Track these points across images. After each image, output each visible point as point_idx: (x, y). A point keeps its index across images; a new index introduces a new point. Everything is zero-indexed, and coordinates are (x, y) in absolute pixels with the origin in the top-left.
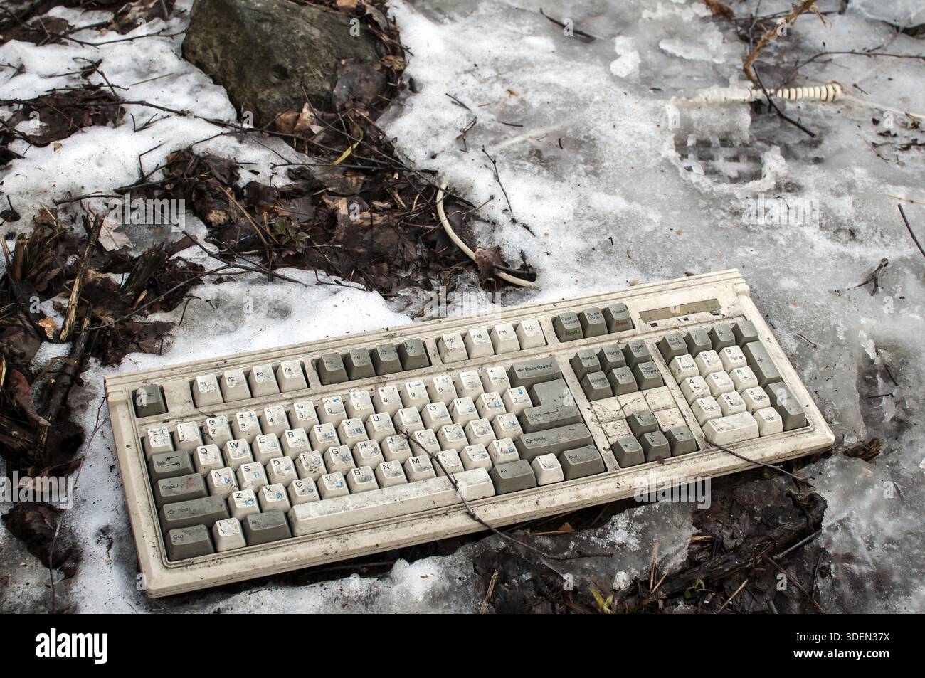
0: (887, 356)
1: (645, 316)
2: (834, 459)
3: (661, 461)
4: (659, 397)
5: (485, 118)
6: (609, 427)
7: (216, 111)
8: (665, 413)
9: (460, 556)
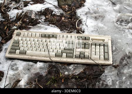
0: (130, 55)
1: (92, 39)
2: (110, 66)
3: (82, 59)
4: (87, 50)
5: (91, 11)
6: (77, 53)
7: (55, 4)
8: (86, 53)
9: (47, 64)
